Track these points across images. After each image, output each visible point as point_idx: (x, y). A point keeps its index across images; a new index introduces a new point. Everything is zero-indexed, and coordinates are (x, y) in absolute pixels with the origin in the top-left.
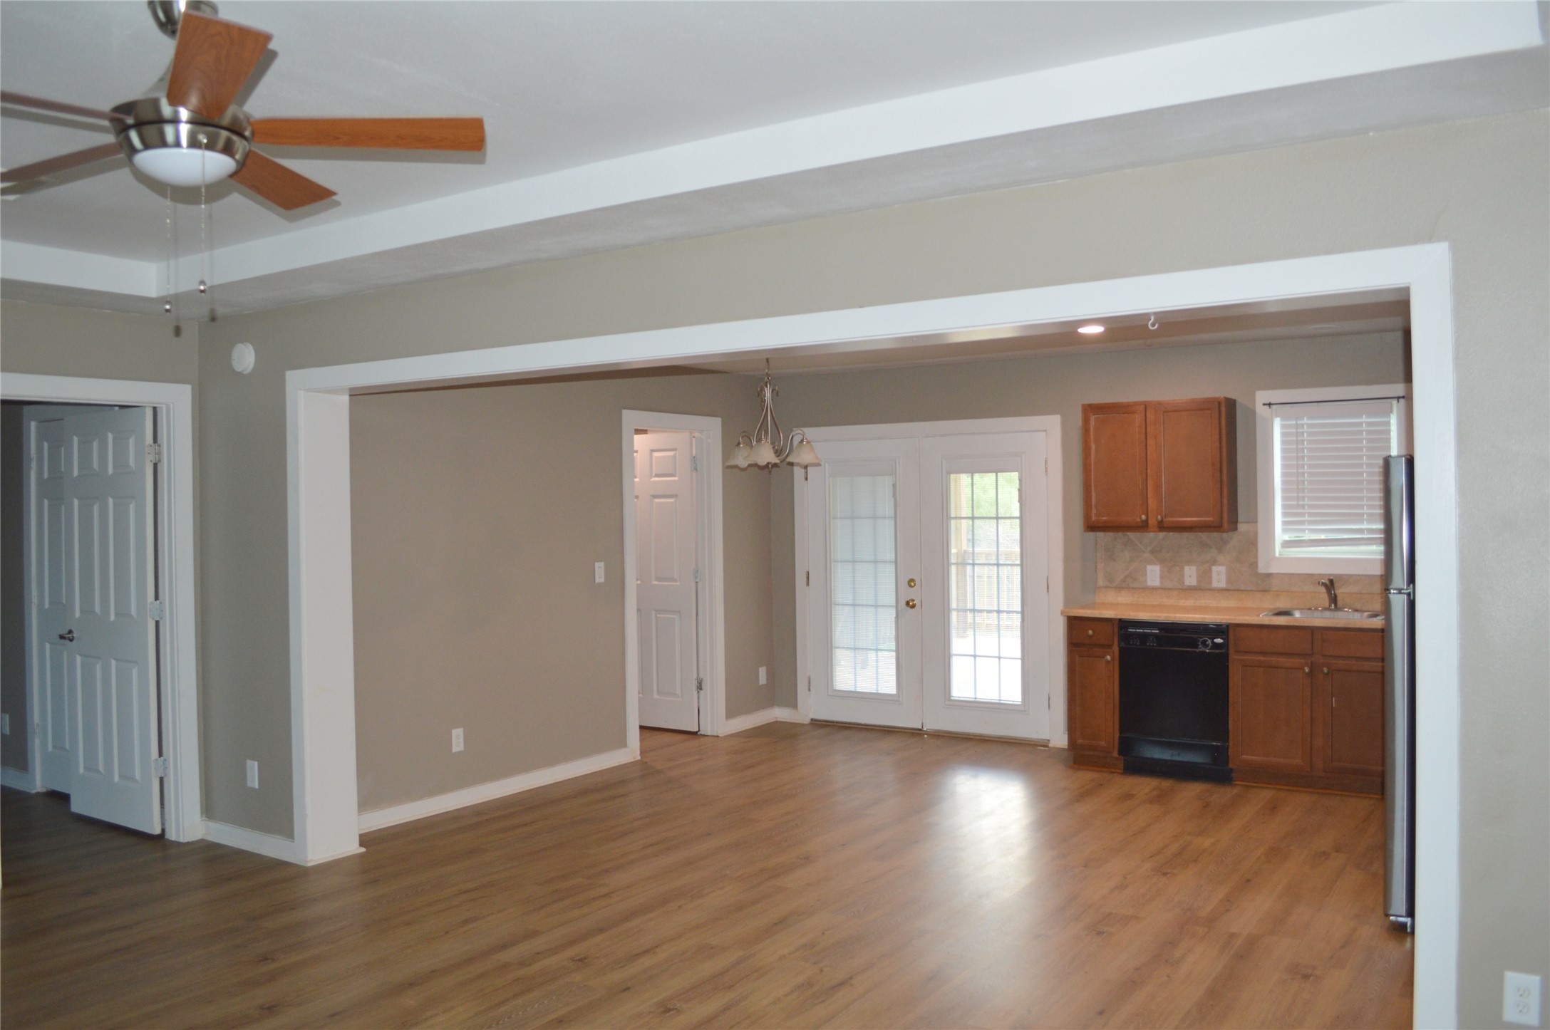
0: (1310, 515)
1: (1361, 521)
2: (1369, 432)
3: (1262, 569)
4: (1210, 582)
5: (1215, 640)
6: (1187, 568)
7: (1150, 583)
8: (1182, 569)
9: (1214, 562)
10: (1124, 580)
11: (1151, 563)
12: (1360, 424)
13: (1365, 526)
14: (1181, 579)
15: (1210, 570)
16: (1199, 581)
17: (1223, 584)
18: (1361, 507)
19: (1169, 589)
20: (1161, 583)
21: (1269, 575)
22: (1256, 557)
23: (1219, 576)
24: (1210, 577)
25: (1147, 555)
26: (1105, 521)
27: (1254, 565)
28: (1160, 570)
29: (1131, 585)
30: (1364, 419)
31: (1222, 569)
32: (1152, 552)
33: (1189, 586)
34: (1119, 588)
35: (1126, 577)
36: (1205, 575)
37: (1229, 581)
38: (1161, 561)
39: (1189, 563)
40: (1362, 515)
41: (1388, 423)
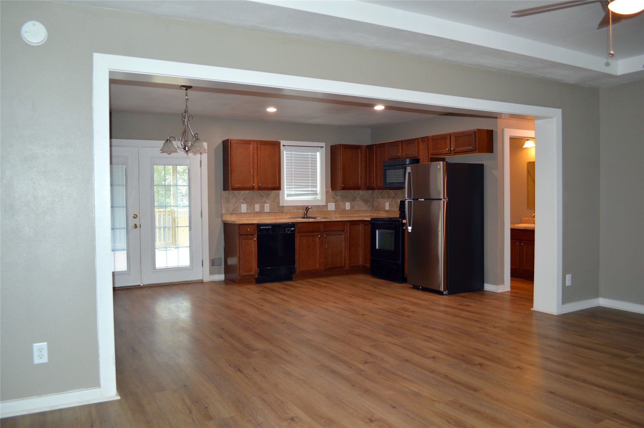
0: (295, 185)
1: (309, 188)
2: (311, 158)
3: (281, 205)
4: (264, 210)
5: (291, 229)
6: (256, 205)
7: (243, 211)
8: (254, 205)
9: (266, 203)
10: (233, 211)
11: (243, 203)
12: (308, 155)
13: (310, 189)
14: (254, 210)
15: (264, 205)
16: (260, 210)
17: (268, 211)
18: (309, 183)
19: (250, 213)
20: (247, 211)
21: (283, 207)
22: (279, 200)
23: (267, 208)
24: (264, 208)
25: (241, 200)
26: (239, 187)
27: (279, 203)
28: (247, 206)
29: (235, 212)
30: (310, 153)
31: (268, 205)
32: (243, 199)
33: (257, 212)
34: (231, 214)
35: (234, 209)
36: (262, 207)
37: (270, 209)
38: (247, 203)
39: (257, 203)
40: (309, 185)
41: (316, 155)
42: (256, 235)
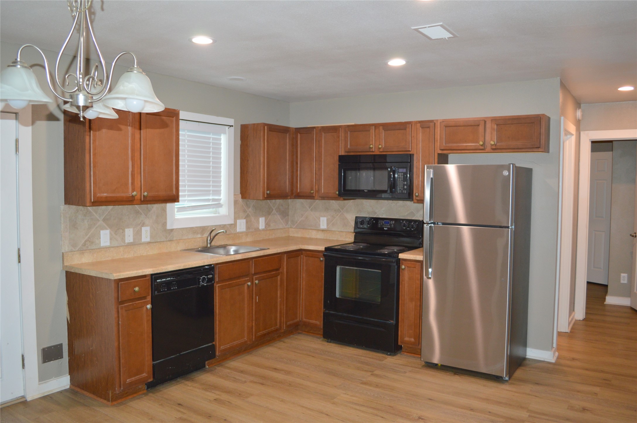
0: (189, 191)
1: (209, 195)
2: (213, 143)
3: (169, 227)
4: (141, 239)
5: (208, 276)
6: (127, 230)
7: (103, 244)
8: (124, 231)
9: (143, 225)
10: (84, 244)
11: (103, 228)
12: (209, 138)
13: (211, 197)
14: (123, 239)
15: (141, 229)
16: (134, 239)
17: (148, 240)
18: (209, 186)
19: (117, 247)
20: (111, 243)
21: (172, 230)
22: (166, 219)
23: (146, 235)
24: (141, 235)
25: (101, 222)
26: (106, 197)
27: (165, 224)
28: (110, 233)
29: (89, 248)
30: (211, 136)
31: (148, 228)
32: (104, 220)
33: (128, 243)
34: (82, 251)
35: (86, 241)
36: (138, 234)
37: (151, 237)
38: (111, 227)
39: (128, 227)
40: (210, 191)
41: (220, 139)
42: (149, 298)
